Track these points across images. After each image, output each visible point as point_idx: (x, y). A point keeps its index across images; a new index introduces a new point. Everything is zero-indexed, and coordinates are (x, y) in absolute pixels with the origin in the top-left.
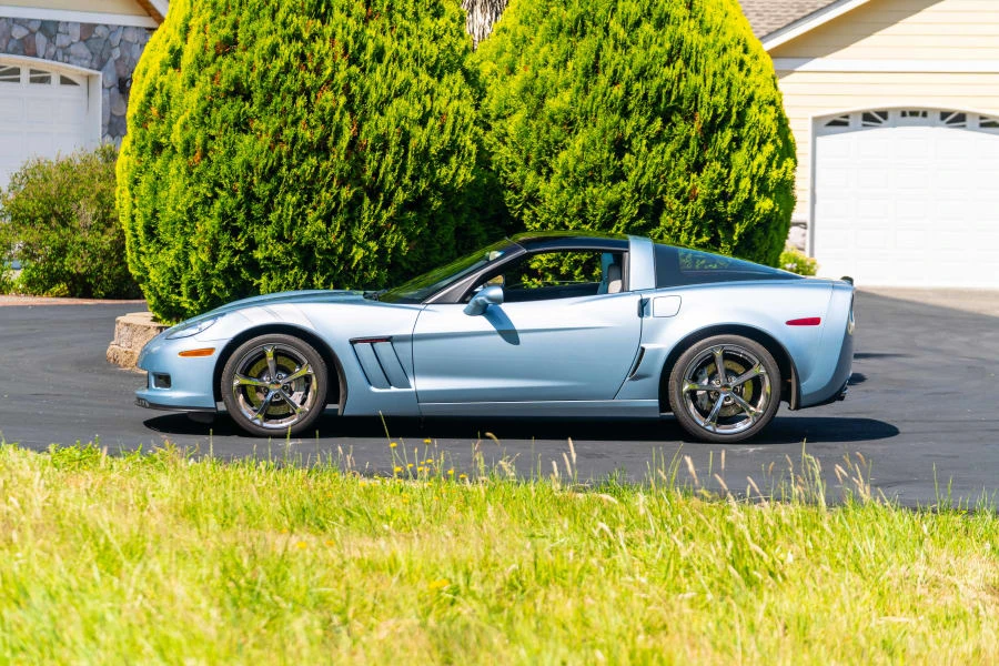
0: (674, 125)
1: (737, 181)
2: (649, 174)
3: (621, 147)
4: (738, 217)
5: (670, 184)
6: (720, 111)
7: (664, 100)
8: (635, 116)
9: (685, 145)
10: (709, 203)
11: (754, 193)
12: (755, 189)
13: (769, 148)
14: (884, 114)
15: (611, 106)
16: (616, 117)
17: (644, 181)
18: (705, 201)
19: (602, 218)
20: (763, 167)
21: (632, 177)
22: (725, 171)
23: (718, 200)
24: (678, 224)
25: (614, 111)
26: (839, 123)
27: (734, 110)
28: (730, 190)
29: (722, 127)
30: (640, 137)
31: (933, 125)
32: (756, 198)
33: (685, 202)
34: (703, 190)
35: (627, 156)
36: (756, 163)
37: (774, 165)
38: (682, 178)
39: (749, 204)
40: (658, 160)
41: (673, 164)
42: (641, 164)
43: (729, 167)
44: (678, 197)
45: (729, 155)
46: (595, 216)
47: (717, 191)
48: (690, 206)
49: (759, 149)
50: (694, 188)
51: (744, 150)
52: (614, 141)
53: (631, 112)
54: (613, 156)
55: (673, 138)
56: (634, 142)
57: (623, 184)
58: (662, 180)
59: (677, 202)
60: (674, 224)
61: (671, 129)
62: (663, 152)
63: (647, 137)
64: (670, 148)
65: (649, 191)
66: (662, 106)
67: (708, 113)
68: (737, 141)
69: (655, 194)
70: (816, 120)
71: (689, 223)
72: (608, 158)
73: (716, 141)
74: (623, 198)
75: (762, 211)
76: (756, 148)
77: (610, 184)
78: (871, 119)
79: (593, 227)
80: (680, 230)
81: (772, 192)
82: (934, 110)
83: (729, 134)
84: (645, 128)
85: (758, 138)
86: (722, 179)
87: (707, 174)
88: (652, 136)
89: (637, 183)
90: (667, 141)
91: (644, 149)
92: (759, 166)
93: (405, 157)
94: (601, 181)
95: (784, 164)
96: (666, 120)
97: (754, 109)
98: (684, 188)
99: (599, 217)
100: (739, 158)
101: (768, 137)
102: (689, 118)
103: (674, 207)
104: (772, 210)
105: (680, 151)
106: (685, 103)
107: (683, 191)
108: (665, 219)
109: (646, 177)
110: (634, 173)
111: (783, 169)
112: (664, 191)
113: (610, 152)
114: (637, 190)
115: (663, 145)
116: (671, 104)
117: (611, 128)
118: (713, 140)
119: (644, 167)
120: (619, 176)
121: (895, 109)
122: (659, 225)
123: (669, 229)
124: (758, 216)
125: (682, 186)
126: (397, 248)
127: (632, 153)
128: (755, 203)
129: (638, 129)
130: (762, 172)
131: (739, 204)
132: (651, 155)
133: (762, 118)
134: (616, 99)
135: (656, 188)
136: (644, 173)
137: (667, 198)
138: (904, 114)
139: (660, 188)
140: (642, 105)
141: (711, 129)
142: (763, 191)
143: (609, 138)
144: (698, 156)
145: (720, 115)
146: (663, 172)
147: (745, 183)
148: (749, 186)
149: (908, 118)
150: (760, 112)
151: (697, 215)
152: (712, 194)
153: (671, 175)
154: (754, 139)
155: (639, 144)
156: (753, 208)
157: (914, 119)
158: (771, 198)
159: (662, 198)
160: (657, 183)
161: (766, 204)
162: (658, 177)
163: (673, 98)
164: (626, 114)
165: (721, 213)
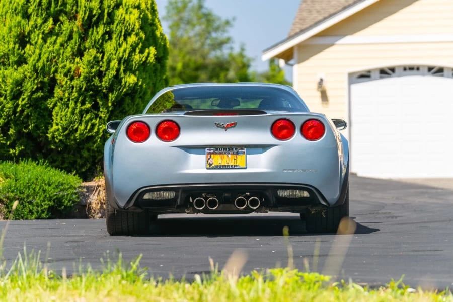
0: (62, 23)
1: (109, 62)
2: (44, 58)
3: (23, 40)
4: (111, 89)
5: (60, 66)
6: (94, 12)
7: (53, 5)
8: (33, 18)
9: (70, 37)
10: (88, 80)
11: (122, 71)
12: (122, 68)
13: (132, 39)
14: (393, 70)
15: (15, 10)
16: (19, 18)
17: (40, 64)
18: (85, 77)
19: (11, 91)
20: (128, 52)
21: (31, 61)
22: (99, 56)
23: (94, 77)
24: (67, 95)
25: (17, 15)
26: (365, 76)
27: (106, 11)
28: (103, 69)
29: (97, 24)
30: (37, 32)
31: (423, 75)
32: (122, 75)
33: (72, 79)
34: (83, 70)
35: (28, 46)
36: (122, 50)
37: (138, 51)
38: (69, 61)
39: (117, 78)
40: (51, 49)
41: (62, 51)
42: (38, 51)
43: (103, 53)
44: (66, 75)
45: (102, 43)
46: (6, 91)
47: (93, 70)
48: (75, 82)
49: (125, 39)
50: (78, 69)
51: (114, 40)
52: (18, 36)
53: (31, 14)
54: (17, 46)
55: (62, 33)
56: (32, 36)
57: (25, 67)
58: (54, 64)
59: (66, 79)
60: (64, 95)
61: (60, 26)
62: (55, 42)
63: (43, 33)
64: (60, 40)
65: (44, 72)
66: (52, 9)
67: (85, 14)
68: (109, 34)
69: (49, 74)
70: (351, 75)
71: (75, 94)
72: (14, 48)
73: (92, 34)
74: (25, 77)
75: (128, 84)
76: (122, 38)
77: (15, 67)
78: (384, 73)
79: (5, 98)
80: (69, 100)
81: (136, 70)
82: (424, 66)
83: (101, 29)
84: (41, 26)
85: (123, 31)
86: (96, 61)
87: (87, 57)
88: (46, 32)
89: (35, 66)
90: (58, 35)
91: (40, 41)
92: (125, 51)
94: (9, 65)
95: (147, 51)
96: (56, 21)
97: (121, 10)
98: (71, 68)
99: (8, 92)
100: (109, 47)
101: (133, 30)
102: (73, 18)
103: (64, 83)
104: (136, 84)
105: (67, 42)
106: (69, 7)
107: (69, 71)
108: (58, 92)
109: (41, 61)
110: (32, 59)
111: (146, 54)
112: (56, 71)
113: (15, 43)
114: (35, 70)
115: (54, 38)
116: (58, 8)
117: (15, 26)
118: (90, 33)
119: (40, 55)
120: (21, 61)
121: (399, 67)
122: (54, 97)
123: (62, 99)
124: (125, 87)
125: (68, 67)
127: (31, 44)
128: (122, 78)
129: (36, 27)
130: (126, 56)
131: (110, 79)
132: (46, 46)
133: (127, 18)
134: (18, 4)
135: (50, 69)
136: (40, 58)
137: (59, 77)
138: (405, 69)
139: (53, 70)
140: (38, 9)
141: (90, 23)
142: (129, 69)
143: (13, 33)
144: (79, 45)
145: (95, 15)
146: (55, 58)
147: (114, 64)
148: (116, 66)
149: (408, 72)
150: (127, 13)
151: (81, 89)
152: (90, 73)
153: (60, 59)
154: (121, 32)
155: (36, 37)
156: (121, 82)
157: (411, 72)
158: (135, 75)
159: (54, 77)
160: (50, 65)
161: (131, 79)
162: (51, 61)
163: (60, 3)
164: (27, 16)
165: (97, 87)
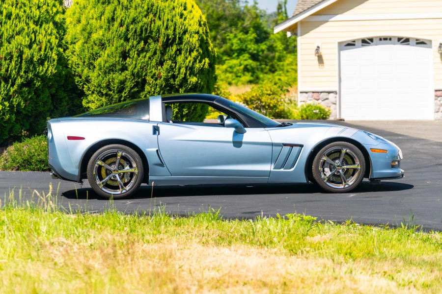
0: (150, 44)
1: (180, 69)
2: (138, 66)
3: (125, 55)
4: (181, 86)
5: (149, 71)
6: (170, 37)
7: (144, 33)
8: (131, 41)
9: (155, 53)
10: (166, 80)
11: (188, 74)
12: (188, 72)
13: (194, 54)
14: (371, 40)
15: (120, 36)
16: (122, 41)
17: (136, 70)
18: (164, 79)
19: (118, 87)
20: (191, 62)
21: (130, 68)
22: (174, 65)
23: (170, 78)
24: (153, 90)
25: (121, 39)
26: (351, 44)
27: (178, 36)
28: (176, 73)
29: (172, 44)
30: (134, 50)
31: (394, 44)
32: (188, 77)
33: (156, 80)
34: (163, 74)
35: (128, 59)
36: (188, 60)
37: (198, 61)
38: (154, 69)
39: (185, 79)
40: (142, 61)
41: (149, 62)
42: (134, 62)
43: (176, 63)
44: (152, 77)
45: (175, 57)
46: (114, 87)
47: (170, 74)
48: (158, 82)
49: (190, 54)
50: (160, 73)
51: (183, 55)
52: (122, 52)
53: (130, 38)
54: (121, 59)
55: (149, 50)
56: (131, 53)
57: (127, 72)
58: (145, 70)
59: (152, 80)
60: (151, 90)
61: (148, 46)
62: (145, 56)
63: (137, 50)
64: (148, 55)
65: (138, 75)
66: (143, 35)
67: (164, 38)
68: (179, 51)
69: (141, 76)
70: (340, 44)
71: (158, 89)
72: (119, 60)
73: (169, 51)
74: (127, 79)
75: (192, 83)
76: (188, 54)
77: (120, 72)
78: (365, 42)
79: (114, 92)
80: (154, 93)
81: (197, 74)
82: (395, 37)
83: (174, 48)
84: (136, 46)
85: (189, 49)
86: (172, 68)
87: (165, 66)
88: (140, 50)
89: (133, 71)
90: (147, 52)
91: (136, 56)
92: (190, 62)
93: (21, 62)
94: (116, 71)
95: (204, 61)
96: (146, 42)
97: (187, 36)
98: (155, 73)
99: (116, 88)
100: (180, 59)
101: (194, 48)
102: (156, 41)
103: (151, 82)
104: (197, 82)
105: (152, 56)
106: (154, 34)
107: (154, 74)
108: (147, 88)
109: (137, 69)
110: (131, 67)
111: (203, 63)
112: (146, 75)
113: (120, 57)
114: (133, 74)
115: (145, 53)
116: (147, 34)
117: (120, 47)
118: (167, 50)
119: (136, 64)
120: (124, 69)
121: (376, 37)
122: (144, 91)
123: (149, 92)
124: (190, 85)
125: (154, 72)
126: (19, 104)
127: (130, 58)
128: (188, 79)
129: (133, 47)
130: (191, 65)
131: (180, 80)
132: (139, 59)
133: (191, 40)
134: (122, 33)
135: (142, 73)
136: (136, 67)
137: (148, 78)
138: (381, 39)
139: (144, 74)
140: (134, 36)
141: (167, 44)
142: (192, 73)
143: (119, 51)
144: (161, 58)
145: (170, 39)
146: (145, 66)
147: (183, 70)
148: (184, 71)
149: (383, 41)
150: (190, 37)
151: (162, 86)
152: (168, 76)
153: (149, 67)
154: (187, 49)
155: (134, 53)
156: (188, 82)
157: (385, 41)
158: (196, 77)
159: (145, 78)
160: (142, 71)
161: (194, 80)
162: (143, 68)
163: (148, 32)
164: (127, 40)
165: (173, 84)
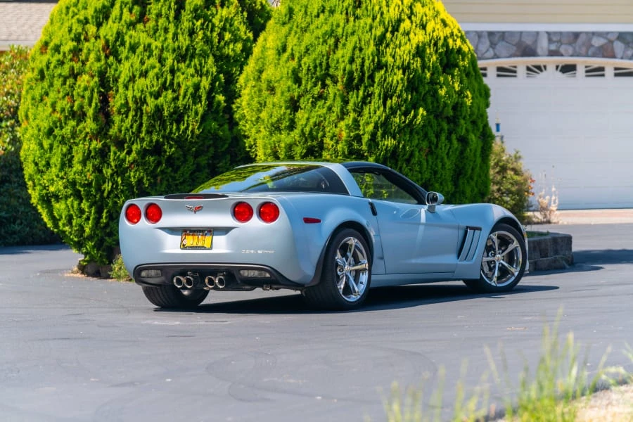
0: (329, 87)
2: (312, 122)
3: (294, 105)
4: (370, 153)
5: (327, 130)
6: (355, 75)
7: (318, 69)
8: (304, 81)
10: (349, 143)
12: (379, 133)
13: (392, 101)
16: (290, 83)
17: (308, 129)
18: (346, 141)
21: (300, 125)
23: (354, 140)
24: (334, 158)
25: (288, 79)
27: (367, 74)
28: (360, 133)
29: (357, 87)
30: (307, 97)
32: (380, 139)
33: (337, 143)
35: (299, 111)
37: (399, 113)
38: (333, 125)
39: (373, 141)
40: (319, 113)
41: (328, 115)
42: (305, 117)
44: (332, 139)
45: (362, 107)
47: (352, 134)
48: (339, 146)
50: (340, 133)
51: (372, 104)
52: (289, 101)
53: (302, 79)
54: (289, 111)
55: (329, 97)
56: (302, 101)
57: (296, 131)
58: (321, 128)
59: (332, 143)
60: (331, 158)
62: (323, 106)
63: (313, 97)
64: (327, 104)
65: (312, 136)
66: (318, 73)
69: (317, 138)
71: (340, 158)
72: (285, 113)
73: (352, 97)
74: (295, 141)
75: (385, 147)
76: (381, 101)
77: (288, 131)
81: (396, 134)
84: (310, 90)
86: (357, 125)
88: (315, 96)
89: (303, 130)
90: (326, 99)
91: (309, 106)
93: (141, 117)
94: (283, 130)
95: (413, 112)
96: (324, 85)
97: (381, 72)
98: (335, 132)
101: (394, 92)
102: (335, 81)
103: (330, 146)
104: (396, 147)
106: (332, 71)
107: (334, 135)
108: (325, 155)
109: (309, 126)
110: (301, 123)
111: (411, 116)
112: (324, 136)
113: (287, 108)
114: (303, 135)
115: (323, 102)
116: (323, 72)
117: (286, 91)
119: (308, 119)
120: (292, 126)
124: (382, 151)
125: (332, 131)
126: (140, 181)
127: (301, 109)
128: (379, 142)
129: (306, 91)
130: (383, 120)
131: (366, 143)
132: (315, 110)
136: (308, 122)
137: (327, 140)
139: (320, 135)
141: (350, 87)
142: (387, 133)
143: (285, 98)
145: (355, 78)
146: (322, 122)
147: (370, 127)
150: (391, 74)
151: (344, 152)
152: (350, 136)
153: (327, 123)
154: (380, 94)
155: (306, 101)
156: (378, 146)
158: (394, 138)
159: (322, 141)
160: (318, 129)
161: (390, 142)
162: (319, 125)
164: (298, 80)
165: (358, 150)
